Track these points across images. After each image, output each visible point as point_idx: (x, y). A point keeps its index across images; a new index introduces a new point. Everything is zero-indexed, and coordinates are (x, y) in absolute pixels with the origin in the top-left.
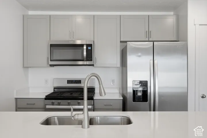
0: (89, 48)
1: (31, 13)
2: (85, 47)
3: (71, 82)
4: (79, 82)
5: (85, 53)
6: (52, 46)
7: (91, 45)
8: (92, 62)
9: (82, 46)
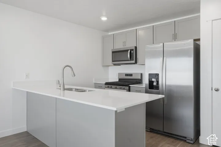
0: (132, 52)
3: (127, 75)
4: (131, 75)
5: (129, 56)
6: (113, 52)
7: (133, 50)
8: (134, 62)
9: (128, 50)
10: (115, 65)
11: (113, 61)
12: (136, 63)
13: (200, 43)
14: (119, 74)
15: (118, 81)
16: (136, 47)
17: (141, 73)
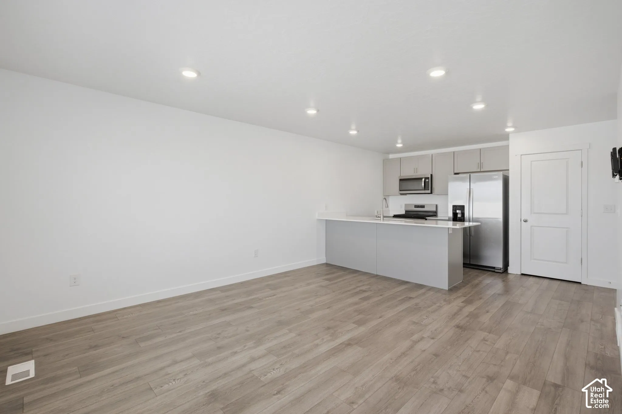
0: (427, 180)
1: (391, 156)
2: (423, 180)
3: (416, 206)
4: (423, 207)
5: (423, 184)
6: (401, 180)
7: (428, 178)
8: (429, 191)
9: (421, 179)
10: (401, 194)
11: (400, 191)
12: (431, 193)
13: (509, 173)
14: (406, 205)
15: (404, 213)
16: (432, 175)
17: (436, 204)
